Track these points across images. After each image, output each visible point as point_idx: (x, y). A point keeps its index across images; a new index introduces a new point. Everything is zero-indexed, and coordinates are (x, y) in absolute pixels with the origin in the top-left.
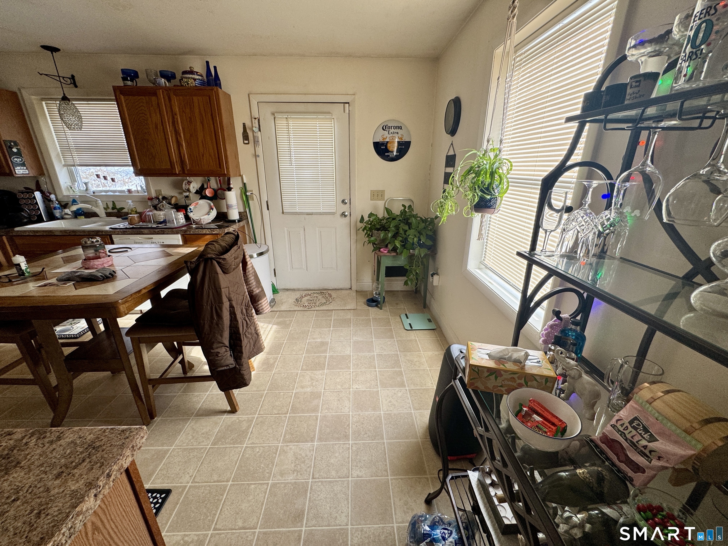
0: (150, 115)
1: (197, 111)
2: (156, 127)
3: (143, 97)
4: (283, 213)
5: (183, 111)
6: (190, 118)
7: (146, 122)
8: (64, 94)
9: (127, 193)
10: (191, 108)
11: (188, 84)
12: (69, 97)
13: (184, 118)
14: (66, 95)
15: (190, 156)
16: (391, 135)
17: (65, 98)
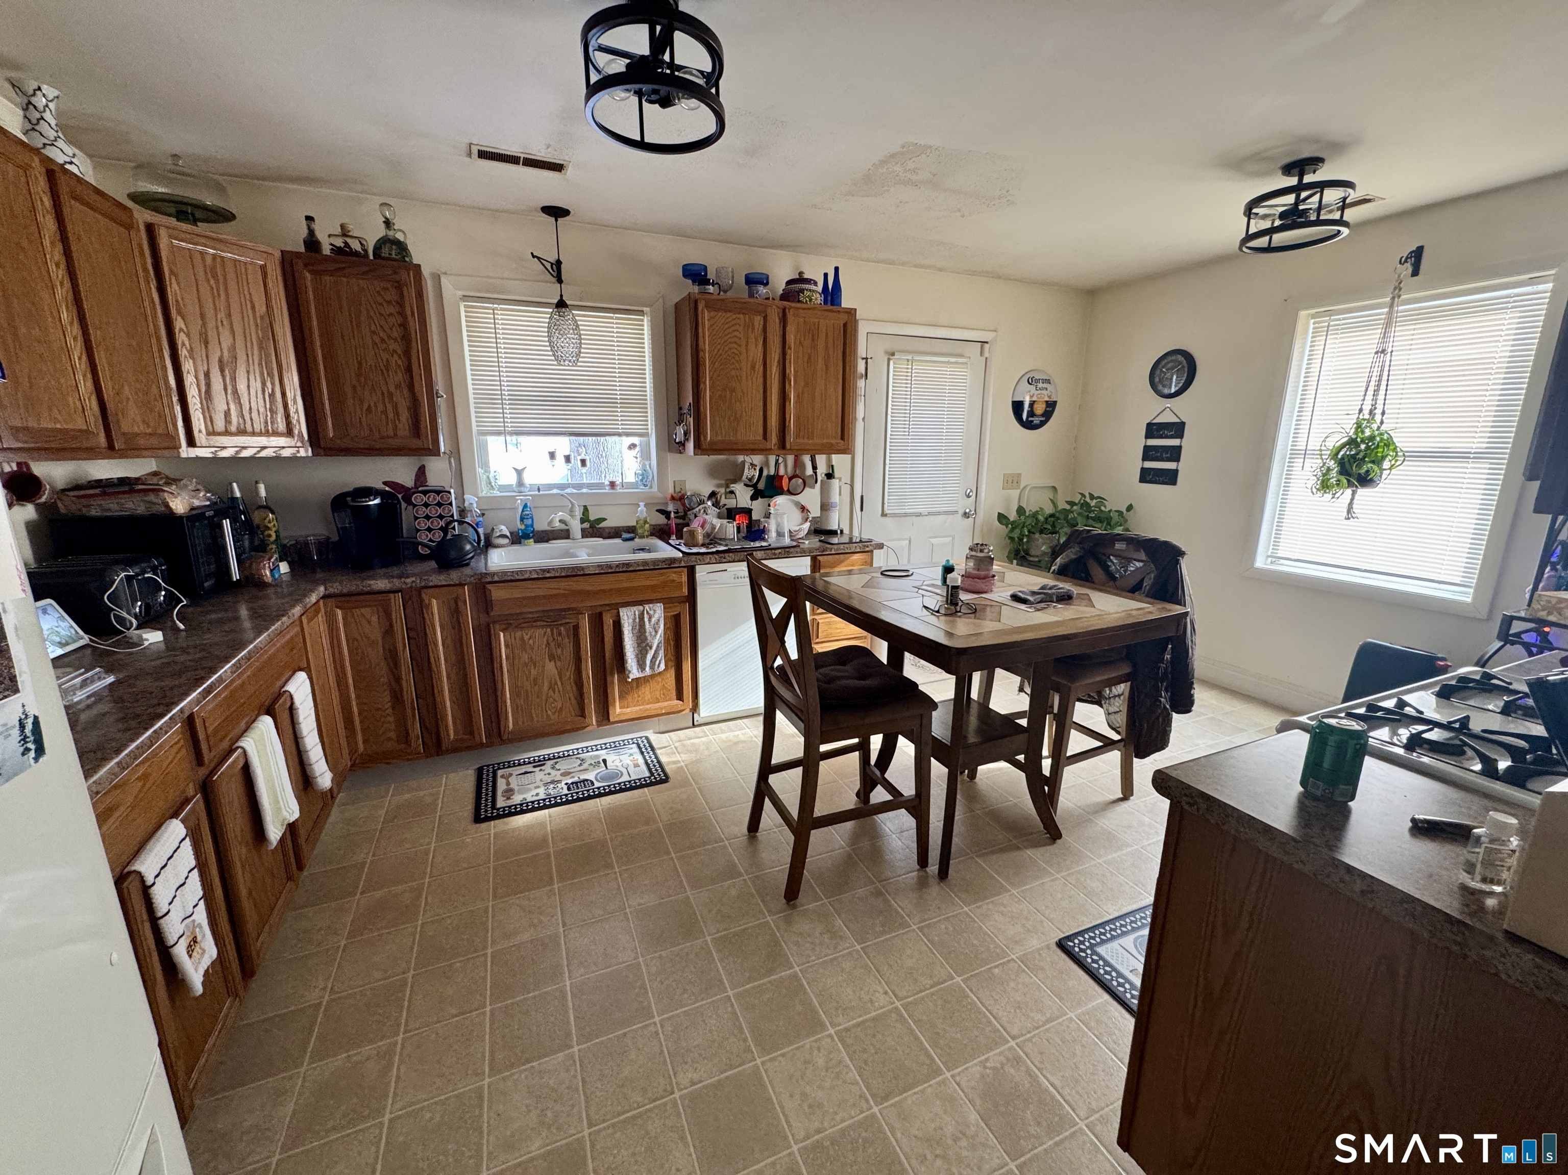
0: (747, 346)
1: (821, 345)
2: (753, 368)
3: (742, 316)
4: (884, 515)
5: (800, 342)
6: (809, 357)
7: (737, 358)
8: (561, 296)
9: (607, 490)
10: (813, 340)
11: (811, 300)
12: (568, 302)
13: (801, 353)
14: (564, 298)
15: (797, 419)
16: (1039, 392)
17: (561, 304)
